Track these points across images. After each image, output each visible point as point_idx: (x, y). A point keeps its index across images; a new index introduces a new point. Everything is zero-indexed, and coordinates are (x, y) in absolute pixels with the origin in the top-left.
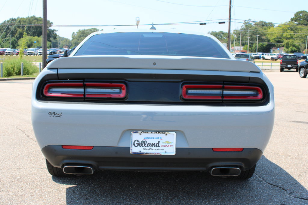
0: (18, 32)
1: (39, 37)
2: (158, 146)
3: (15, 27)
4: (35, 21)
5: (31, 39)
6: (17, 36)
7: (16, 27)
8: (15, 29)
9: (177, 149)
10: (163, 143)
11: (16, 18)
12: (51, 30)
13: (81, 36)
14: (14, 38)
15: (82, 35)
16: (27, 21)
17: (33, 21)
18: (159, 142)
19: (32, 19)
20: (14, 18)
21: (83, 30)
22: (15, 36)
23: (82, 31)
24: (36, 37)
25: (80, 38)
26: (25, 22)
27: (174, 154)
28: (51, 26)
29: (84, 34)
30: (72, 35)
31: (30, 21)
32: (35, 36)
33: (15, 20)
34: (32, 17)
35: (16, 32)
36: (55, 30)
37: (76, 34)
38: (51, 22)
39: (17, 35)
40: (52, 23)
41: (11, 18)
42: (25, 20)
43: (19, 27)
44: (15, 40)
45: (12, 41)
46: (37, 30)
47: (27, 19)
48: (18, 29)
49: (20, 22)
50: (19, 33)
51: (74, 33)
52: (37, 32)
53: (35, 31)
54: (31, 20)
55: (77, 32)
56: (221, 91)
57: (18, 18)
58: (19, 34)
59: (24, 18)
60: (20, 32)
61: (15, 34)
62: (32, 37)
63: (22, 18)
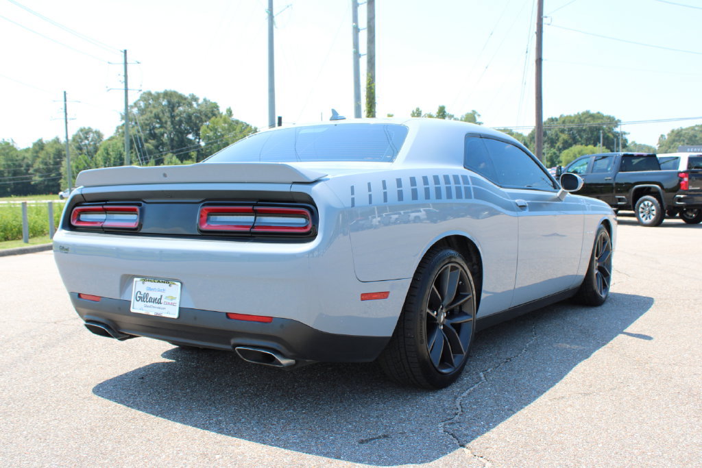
0: (561, 139)
1: (595, 146)
2: (161, 303)
3: (556, 131)
4: (589, 119)
5: (582, 151)
6: (558, 147)
7: (558, 132)
8: (557, 135)
9: (181, 309)
10: (166, 298)
11: (558, 117)
12: (617, 133)
13: (674, 141)
14: (553, 150)
15: (677, 138)
16: (576, 120)
17: (587, 120)
18: (161, 296)
19: (585, 116)
20: (554, 117)
21: (678, 130)
22: (556, 147)
23: (676, 132)
24: (590, 147)
25: (672, 144)
26: (573, 122)
27: (176, 316)
28: (616, 126)
29: (680, 136)
30: (660, 139)
31: (581, 120)
32: (590, 144)
33: (556, 120)
34: (583, 114)
35: (558, 139)
36: (625, 133)
37: (666, 137)
38: (616, 119)
39: (559, 144)
40: (619, 121)
41: (550, 117)
42: (572, 119)
43: (562, 131)
44: (555, 153)
45: (549, 155)
46: (592, 134)
47: (576, 116)
48: (560, 134)
49: (564, 122)
50: (562, 141)
51: (662, 136)
52: (593, 138)
53: (590, 136)
54: (582, 118)
55: (668, 135)
56: (254, 217)
57: (561, 116)
58: (563, 143)
59: (570, 116)
60: (564, 139)
61: (556, 143)
62: (583, 147)
63: (567, 116)
